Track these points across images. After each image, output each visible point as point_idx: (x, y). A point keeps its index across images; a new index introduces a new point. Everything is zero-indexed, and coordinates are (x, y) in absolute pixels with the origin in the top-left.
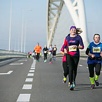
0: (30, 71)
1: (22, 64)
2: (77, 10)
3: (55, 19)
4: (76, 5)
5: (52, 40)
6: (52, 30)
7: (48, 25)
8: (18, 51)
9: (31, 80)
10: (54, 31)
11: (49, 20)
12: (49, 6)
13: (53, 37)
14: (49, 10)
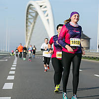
1: (6, 60)
2: (48, 20)
3: (32, 26)
4: (47, 16)
5: (29, 42)
6: (29, 34)
8: (4, 50)
9: (13, 72)
10: (31, 35)
11: (27, 27)
12: (27, 16)
13: (30, 39)
14: (27, 19)
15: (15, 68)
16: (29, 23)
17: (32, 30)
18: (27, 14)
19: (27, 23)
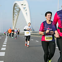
0: (5, 41)
1: (1, 38)
3: (16, 17)
4: (26, 10)
5: (15, 27)
6: (15, 22)
7: (13, 20)
11: (13, 17)
12: (14, 11)
13: (15, 25)
14: (13, 13)
15: (6, 43)
16: (15, 15)
17: (17, 20)
18: (14, 9)
19: (13, 15)
